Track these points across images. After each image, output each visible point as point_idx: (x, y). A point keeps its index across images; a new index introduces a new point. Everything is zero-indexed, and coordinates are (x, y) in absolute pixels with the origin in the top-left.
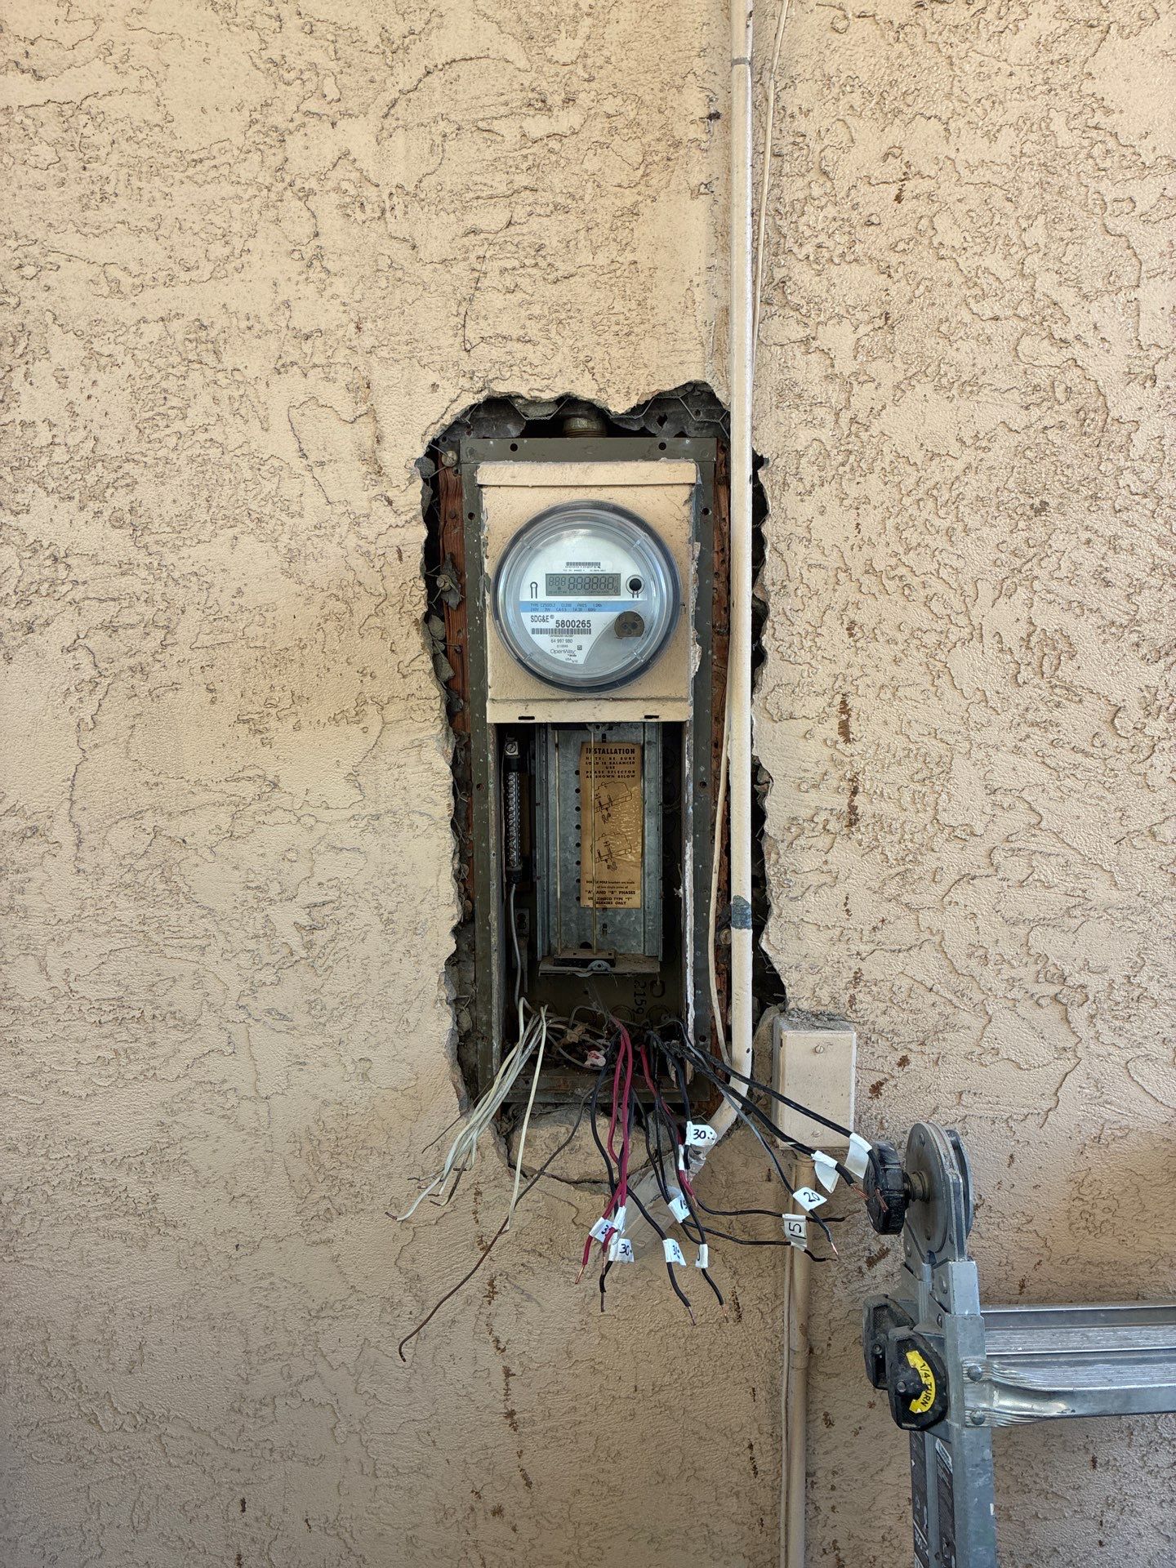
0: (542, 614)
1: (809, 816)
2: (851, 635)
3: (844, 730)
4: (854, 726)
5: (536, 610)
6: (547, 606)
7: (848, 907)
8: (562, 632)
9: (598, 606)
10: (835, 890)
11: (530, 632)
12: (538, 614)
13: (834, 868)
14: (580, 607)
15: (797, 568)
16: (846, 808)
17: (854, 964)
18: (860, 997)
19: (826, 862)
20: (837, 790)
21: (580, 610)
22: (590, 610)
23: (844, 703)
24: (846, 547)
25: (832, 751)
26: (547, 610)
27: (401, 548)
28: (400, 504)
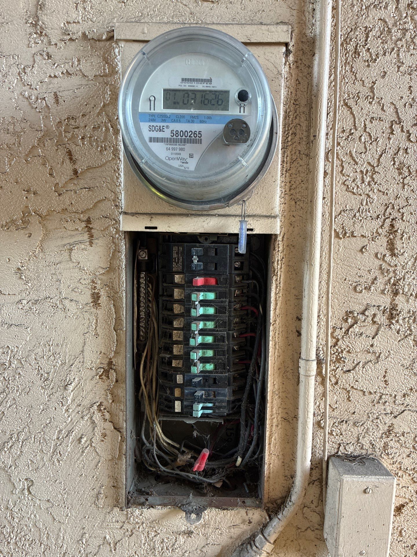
0: (159, 124)
1: (361, 310)
2: (400, 174)
3: (391, 247)
4: (398, 244)
5: (153, 120)
6: (163, 118)
7: (386, 378)
8: (175, 141)
9: (208, 119)
10: (377, 366)
11: (147, 140)
12: (155, 124)
13: (377, 349)
14: (192, 119)
15: (362, 120)
16: (388, 306)
17: (388, 420)
18: (392, 444)
19: (372, 346)
20: (383, 292)
21: (193, 122)
22: (202, 122)
23: (392, 226)
24: (399, 105)
25: (381, 262)
26: (164, 121)
27: (58, 93)
28: (57, 58)
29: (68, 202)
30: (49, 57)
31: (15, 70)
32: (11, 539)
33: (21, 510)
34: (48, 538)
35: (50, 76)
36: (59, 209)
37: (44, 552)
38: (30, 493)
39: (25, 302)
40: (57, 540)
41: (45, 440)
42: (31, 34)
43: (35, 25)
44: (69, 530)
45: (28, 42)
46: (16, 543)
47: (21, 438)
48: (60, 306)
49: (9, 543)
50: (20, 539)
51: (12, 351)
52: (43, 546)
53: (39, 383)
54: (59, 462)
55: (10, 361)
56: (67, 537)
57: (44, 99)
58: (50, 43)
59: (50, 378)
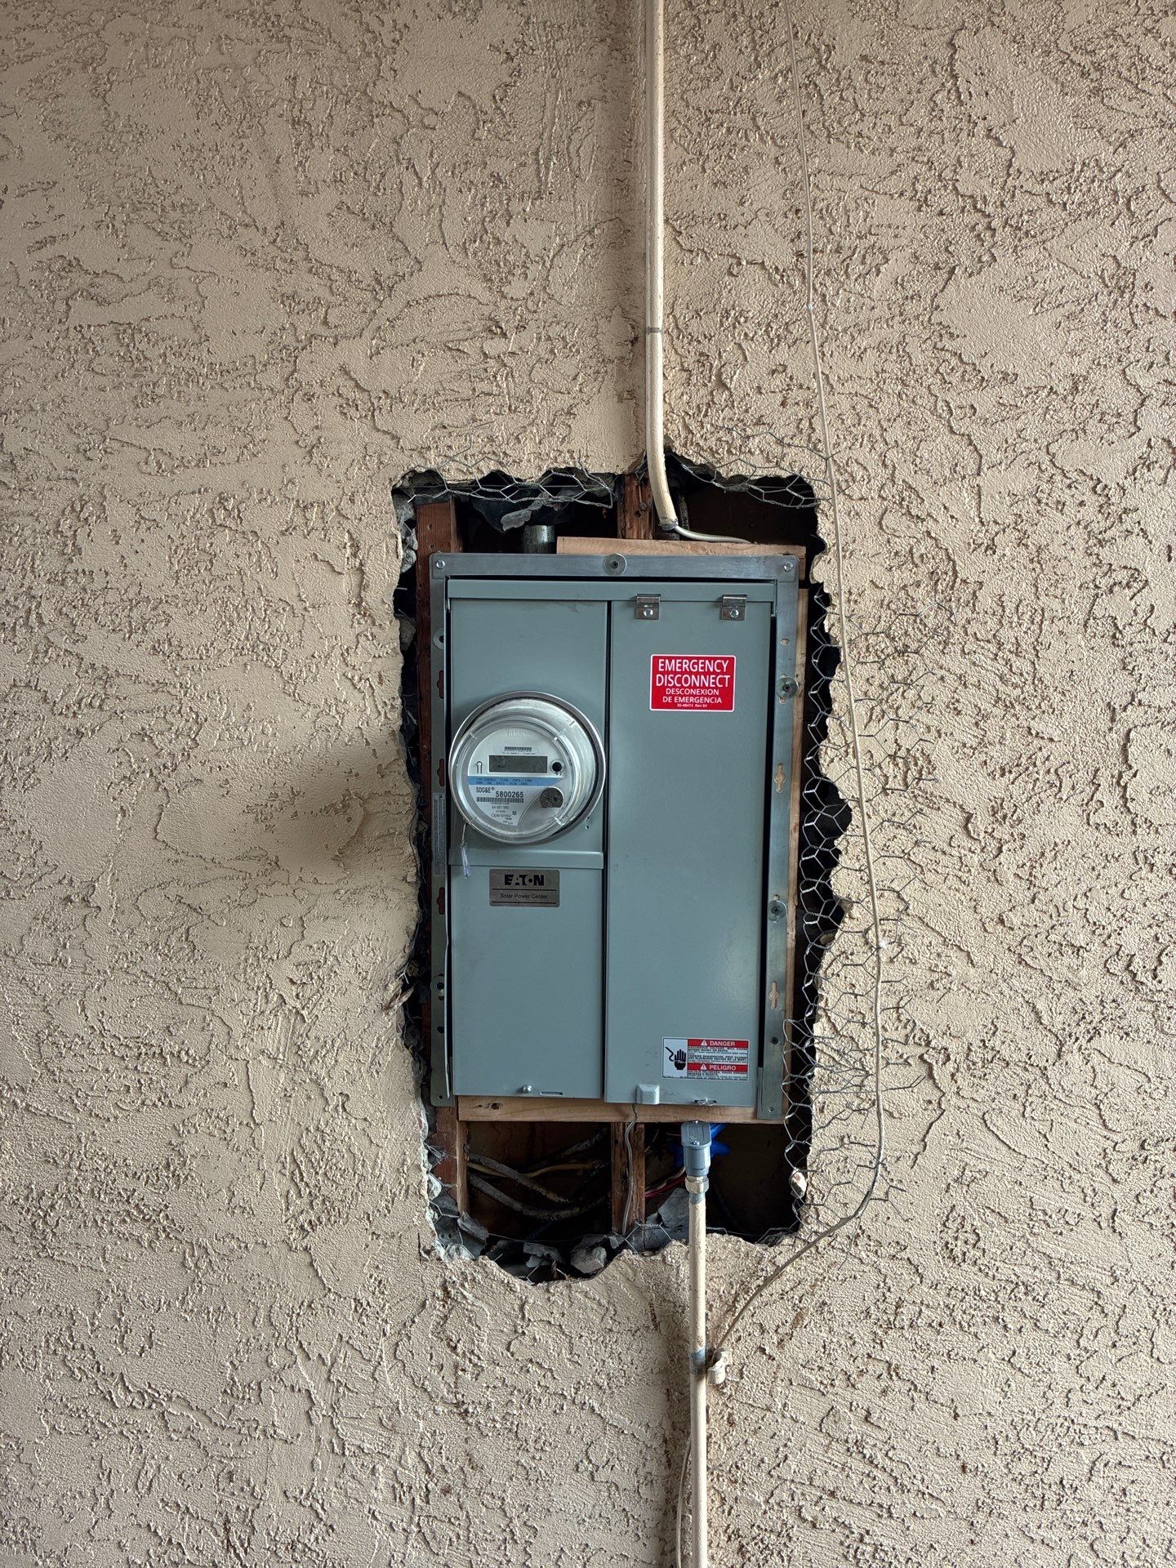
27: (382, 673)
28: (381, 638)
29: (391, 785)
30: (374, 637)
31: (337, 651)
32: (320, 1168)
33: (333, 1131)
34: (363, 1166)
35: (374, 657)
36: (381, 791)
37: (357, 1185)
38: (344, 1109)
39: (342, 892)
40: (373, 1169)
41: (362, 1047)
42: (354, 615)
43: (358, 605)
44: (388, 1156)
45: (350, 623)
46: (326, 1174)
47: (337, 1045)
48: (381, 896)
49: (317, 1173)
50: (331, 1168)
51: (328, 947)
52: (357, 1176)
53: (356, 983)
54: (378, 1073)
55: (325, 958)
56: (385, 1164)
57: (368, 679)
58: (374, 623)
59: (369, 978)
